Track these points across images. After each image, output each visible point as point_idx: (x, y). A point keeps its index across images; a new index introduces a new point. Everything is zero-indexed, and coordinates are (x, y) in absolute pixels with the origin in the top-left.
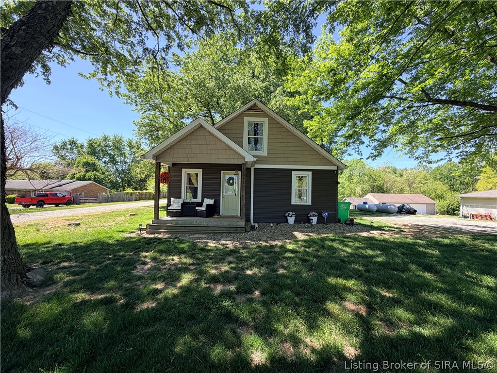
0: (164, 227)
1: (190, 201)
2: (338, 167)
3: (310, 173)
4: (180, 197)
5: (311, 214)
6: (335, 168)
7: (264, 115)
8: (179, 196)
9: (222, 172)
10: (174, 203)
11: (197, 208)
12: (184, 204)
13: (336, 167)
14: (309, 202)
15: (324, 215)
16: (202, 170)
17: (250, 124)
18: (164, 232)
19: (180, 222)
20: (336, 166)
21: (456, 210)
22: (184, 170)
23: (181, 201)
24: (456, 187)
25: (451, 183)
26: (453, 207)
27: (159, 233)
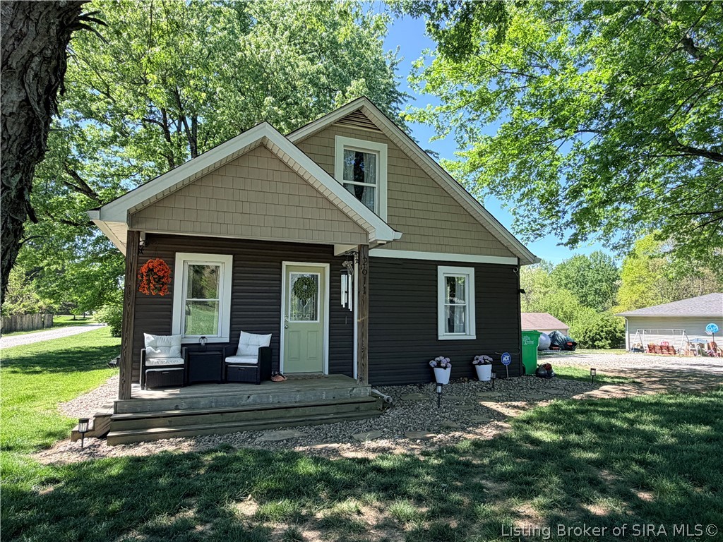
0: (161, 420)
1: (203, 342)
2: (519, 259)
3: (471, 271)
4: (168, 332)
5: (481, 358)
6: (514, 261)
7: (378, 136)
8: (164, 328)
9: (285, 264)
10: (156, 348)
11: (228, 360)
12: (189, 351)
13: (517, 259)
14: (471, 334)
15: (504, 359)
16: (232, 256)
17: (347, 153)
18: (166, 436)
19: (203, 402)
20: (515, 256)
21: (596, 340)
22: (180, 257)
23: (174, 341)
24: (590, 298)
25: (582, 292)
26: (591, 335)
27: (153, 439)
